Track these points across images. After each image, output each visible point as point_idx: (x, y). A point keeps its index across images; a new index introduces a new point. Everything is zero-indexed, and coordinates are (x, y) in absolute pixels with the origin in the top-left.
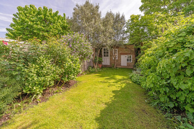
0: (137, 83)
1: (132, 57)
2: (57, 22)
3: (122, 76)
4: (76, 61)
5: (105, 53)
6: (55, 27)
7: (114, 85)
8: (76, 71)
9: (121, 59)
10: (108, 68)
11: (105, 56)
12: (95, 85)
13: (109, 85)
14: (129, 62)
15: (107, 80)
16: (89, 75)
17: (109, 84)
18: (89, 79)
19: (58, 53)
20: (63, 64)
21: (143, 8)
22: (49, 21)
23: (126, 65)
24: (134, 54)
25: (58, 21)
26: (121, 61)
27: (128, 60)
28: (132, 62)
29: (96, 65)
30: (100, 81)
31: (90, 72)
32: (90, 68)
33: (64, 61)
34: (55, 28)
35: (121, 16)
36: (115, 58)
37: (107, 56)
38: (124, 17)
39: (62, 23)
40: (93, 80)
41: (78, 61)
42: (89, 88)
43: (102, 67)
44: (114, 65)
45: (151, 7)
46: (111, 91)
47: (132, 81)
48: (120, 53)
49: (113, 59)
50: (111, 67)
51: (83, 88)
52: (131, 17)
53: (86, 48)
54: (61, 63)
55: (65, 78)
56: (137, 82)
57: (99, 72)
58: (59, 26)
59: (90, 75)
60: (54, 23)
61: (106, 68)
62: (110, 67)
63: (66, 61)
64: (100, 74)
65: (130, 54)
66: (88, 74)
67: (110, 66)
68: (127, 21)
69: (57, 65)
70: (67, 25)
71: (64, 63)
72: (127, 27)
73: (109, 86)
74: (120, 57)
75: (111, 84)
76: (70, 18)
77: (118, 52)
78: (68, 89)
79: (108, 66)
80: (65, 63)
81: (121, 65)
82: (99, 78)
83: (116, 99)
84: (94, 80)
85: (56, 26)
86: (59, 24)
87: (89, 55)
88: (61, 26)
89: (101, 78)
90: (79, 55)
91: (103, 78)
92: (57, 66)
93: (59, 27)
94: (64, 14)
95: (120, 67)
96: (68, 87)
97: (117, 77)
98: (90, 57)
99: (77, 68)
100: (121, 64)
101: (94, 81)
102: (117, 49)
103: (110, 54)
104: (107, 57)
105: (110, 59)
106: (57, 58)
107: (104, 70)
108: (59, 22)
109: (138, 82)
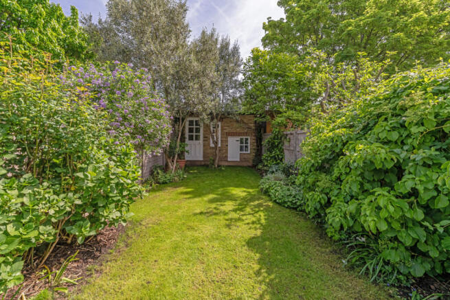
0: (286, 205)
1: (249, 141)
2: (44, 27)
3: (245, 189)
4: (126, 154)
5: (191, 130)
6: (36, 40)
7: (239, 219)
8: (125, 193)
9: (227, 146)
10: (201, 169)
11: (191, 138)
12: (190, 228)
13: (227, 220)
14: (244, 152)
15: (214, 205)
16: (158, 194)
17: (226, 217)
18: (163, 209)
19: (51, 126)
20: (74, 171)
21: (267, 41)
22: (10, 15)
23: (239, 160)
24: (253, 134)
25: (47, 22)
26: (227, 150)
27: (241, 149)
28: (249, 152)
29: (173, 161)
30: (198, 211)
31: (159, 183)
32: (158, 173)
33: (79, 157)
34: (37, 43)
35: (231, 47)
36: (216, 143)
37: (197, 138)
38: (237, 50)
39: (63, 36)
40: (176, 211)
41: (132, 157)
42: (176, 247)
43: (186, 166)
44: (214, 161)
45: (281, 42)
46: (244, 243)
47: (271, 200)
48: (225, 131)
49: (212, 145)
50: (207, 166)
51: (153, 248)
52: (253, 52)
53: (155, 116)
54: (65, 166)
55: (81, 227)
56: (285, 202)
57: (183, 182)
58: (55, 40)
59: (161, 194)
60: (34, 25)
61: (195, 168)
62: (203, 166)
63: (87, 157)
64: (187, 186)
65: (246, 134)
66: (153, 190)
67: (203, 163)
68: (245, 61)
69: (41, 176)
70: (84, 44)
71: (79, 166)
72: (244, 74)
73: (228, 226)
74: (225, 142)
75: (230, 216)
76: (95, 21)
77: (222, 129)
78: (97, 267)
79: (199, 163)
80: (83, 166)
81: (229, 160)
82: (192, 200)
83: (272, 273)
84: (180, 208)
85: (42, 40)
86: (54, 34)
87: (159, 137)
88: (62, 43)
89: (197, 199)
90: (133, 135)
91: (200, 199)
92: (45, 184)
93: (51, 42)
94: (73, 9)
95: (226, 164)
96: (95, 258)
97: (234, 192)
98: (161, 140)
99: (130, 182)
100: (227, 157)
101: (180, 213)
102: (220, 123)
103: (204, 134)
104: (198, 142)
105: (204, 146)
106: (45, 147)
107: (192, 173)
108: (54, 29)
109: (289, 203)
